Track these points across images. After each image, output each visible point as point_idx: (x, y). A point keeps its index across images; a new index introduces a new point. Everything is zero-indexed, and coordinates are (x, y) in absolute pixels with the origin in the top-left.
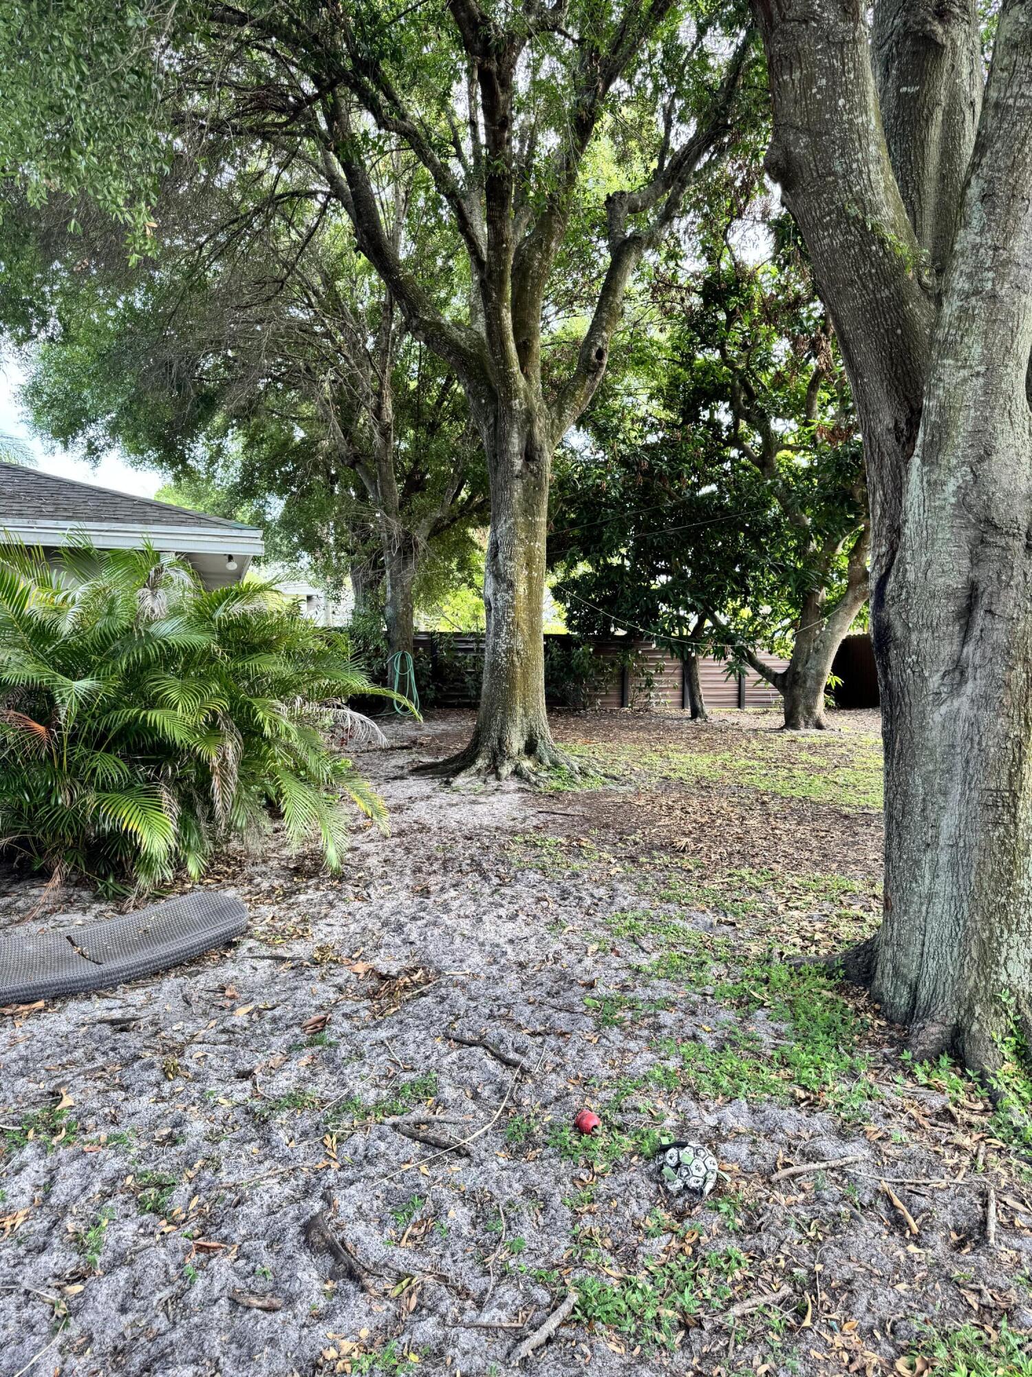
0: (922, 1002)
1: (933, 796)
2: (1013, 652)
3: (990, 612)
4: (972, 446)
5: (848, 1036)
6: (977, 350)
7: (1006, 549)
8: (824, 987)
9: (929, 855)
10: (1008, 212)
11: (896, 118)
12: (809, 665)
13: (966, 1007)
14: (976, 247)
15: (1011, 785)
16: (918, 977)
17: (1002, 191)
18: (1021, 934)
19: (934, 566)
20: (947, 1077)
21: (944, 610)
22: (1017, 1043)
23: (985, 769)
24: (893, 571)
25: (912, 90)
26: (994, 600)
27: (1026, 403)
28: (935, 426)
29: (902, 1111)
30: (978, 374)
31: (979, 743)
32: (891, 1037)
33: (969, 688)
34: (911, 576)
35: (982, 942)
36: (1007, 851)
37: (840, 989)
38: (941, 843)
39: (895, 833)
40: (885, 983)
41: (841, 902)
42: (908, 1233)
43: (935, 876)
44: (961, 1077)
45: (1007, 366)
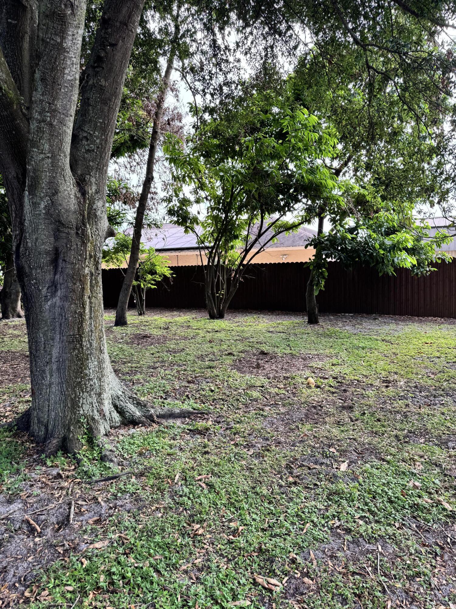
0: (50, 432)
1: (48, 341)
2: (75, 277)
3: (64, 260)
4: (49, 188)
5: (17, 456)
6: (47, 146)
7: (68, 234)
8: (7, 437)
9: (48, 367)
10: (53, 89)
11: (7, 33)
12: (12, 288)
13: (67, 428)
14: (41, 101)
15: (79, 332)
16: (48, 421)
17: (49, 79)
18: (87, 392)
19: (39, 240)
20: (61, 460)
21: (45, 260)
22: (88, 437)
23: (68, 327)
24: (22, 243)
25: (13, 22)
26: (65, 255)
27: (70, 173)
28: (32, 178)
29: (39, 481)
30: (48, 157)
31: (65, 316)
32: (38, 450)
33: (59, 293)
34: (30, 245)
35: (72, 399)
36: (79, 359)
37: (15, 436)
38: (53, 361)
39: (33, 360)
40: (35, 427)
41: (20, 396)
42: (36, 533)
43: (51, 376)
44: (66, 458)
45: (60, 156)
